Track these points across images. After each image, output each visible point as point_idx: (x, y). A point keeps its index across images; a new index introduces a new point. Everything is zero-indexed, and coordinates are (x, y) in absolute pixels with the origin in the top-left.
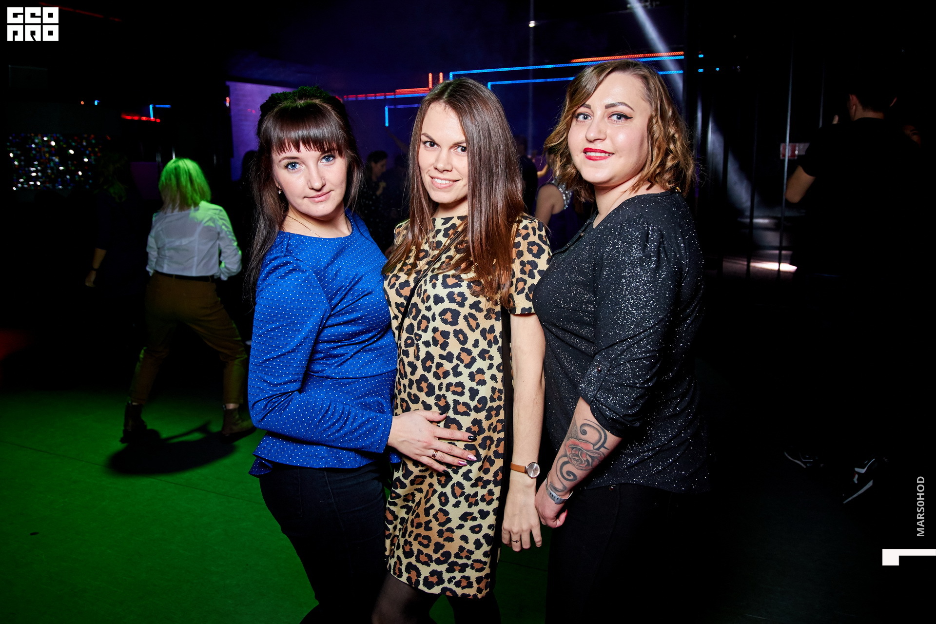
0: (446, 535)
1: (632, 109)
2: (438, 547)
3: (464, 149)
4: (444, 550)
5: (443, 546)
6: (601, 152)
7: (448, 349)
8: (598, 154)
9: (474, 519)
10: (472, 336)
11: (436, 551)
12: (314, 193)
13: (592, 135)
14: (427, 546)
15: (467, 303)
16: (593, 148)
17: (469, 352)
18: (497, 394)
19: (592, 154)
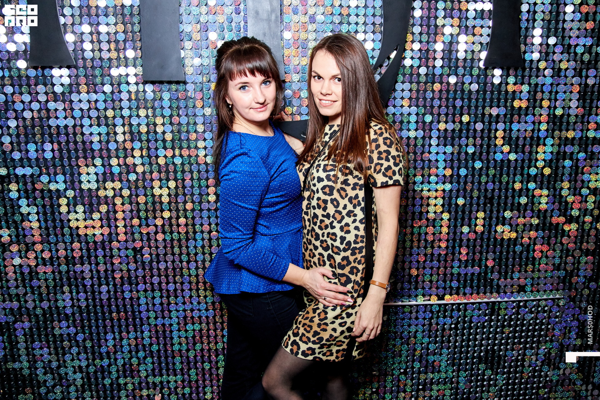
0: (322, 327)
2: (316, 334)
3: (339, 80)
4: (319, 336)
5: (319, 334)
7: (327, 211)
9: (343, 318)
10: (342, 202)
11: (314, 336)
12: (259, 106)
14: (308, 332)
15: (339, 181)
17: (340, 213)
18: (359, 239)
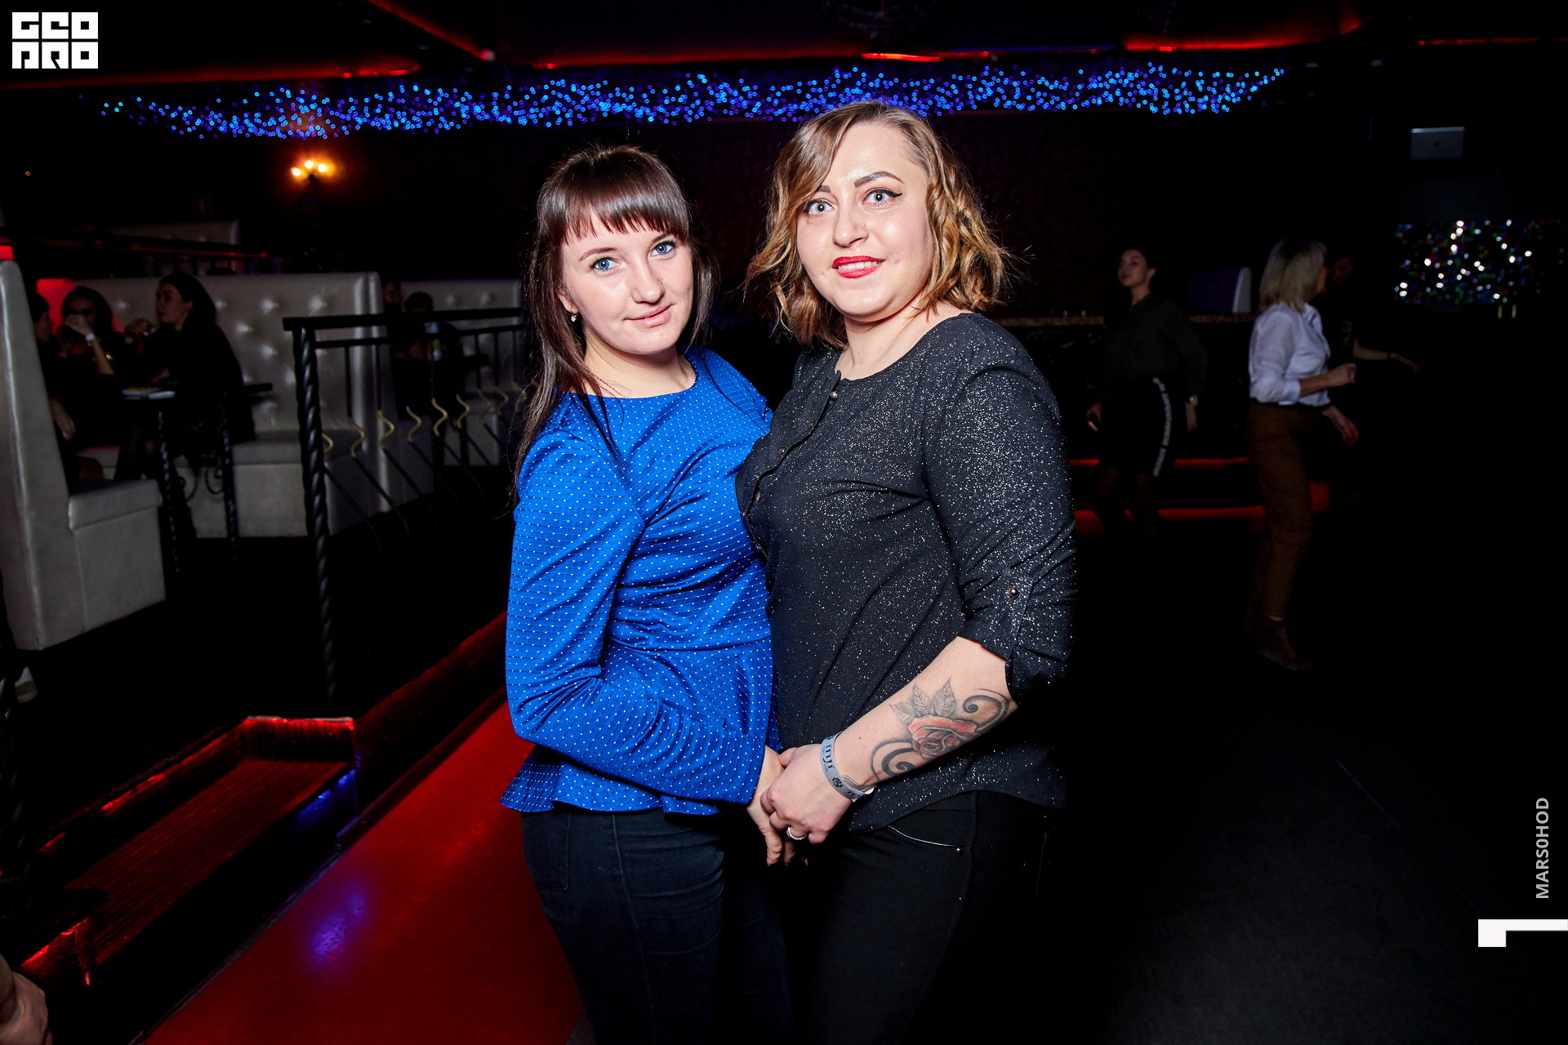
1: (899, 180)
6: (864, 261)
8: (860, 266)
13: (845, 235)
16: (850, 256)
19: (850, 267)
